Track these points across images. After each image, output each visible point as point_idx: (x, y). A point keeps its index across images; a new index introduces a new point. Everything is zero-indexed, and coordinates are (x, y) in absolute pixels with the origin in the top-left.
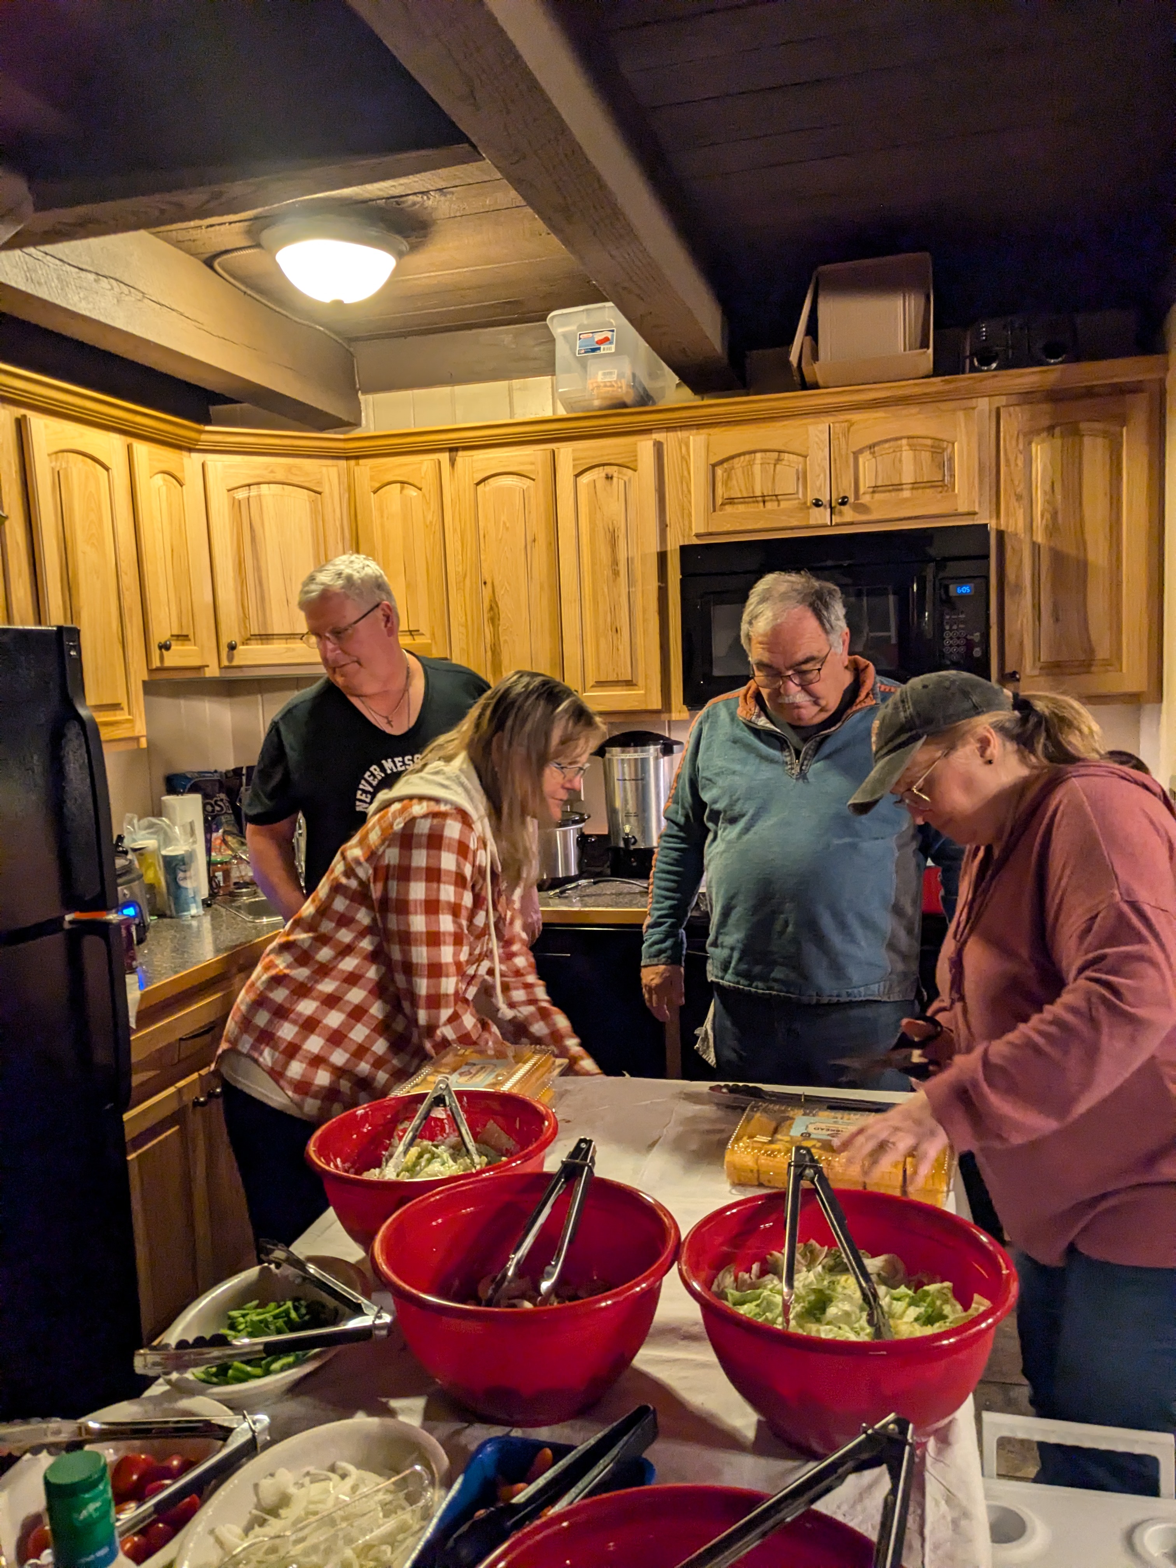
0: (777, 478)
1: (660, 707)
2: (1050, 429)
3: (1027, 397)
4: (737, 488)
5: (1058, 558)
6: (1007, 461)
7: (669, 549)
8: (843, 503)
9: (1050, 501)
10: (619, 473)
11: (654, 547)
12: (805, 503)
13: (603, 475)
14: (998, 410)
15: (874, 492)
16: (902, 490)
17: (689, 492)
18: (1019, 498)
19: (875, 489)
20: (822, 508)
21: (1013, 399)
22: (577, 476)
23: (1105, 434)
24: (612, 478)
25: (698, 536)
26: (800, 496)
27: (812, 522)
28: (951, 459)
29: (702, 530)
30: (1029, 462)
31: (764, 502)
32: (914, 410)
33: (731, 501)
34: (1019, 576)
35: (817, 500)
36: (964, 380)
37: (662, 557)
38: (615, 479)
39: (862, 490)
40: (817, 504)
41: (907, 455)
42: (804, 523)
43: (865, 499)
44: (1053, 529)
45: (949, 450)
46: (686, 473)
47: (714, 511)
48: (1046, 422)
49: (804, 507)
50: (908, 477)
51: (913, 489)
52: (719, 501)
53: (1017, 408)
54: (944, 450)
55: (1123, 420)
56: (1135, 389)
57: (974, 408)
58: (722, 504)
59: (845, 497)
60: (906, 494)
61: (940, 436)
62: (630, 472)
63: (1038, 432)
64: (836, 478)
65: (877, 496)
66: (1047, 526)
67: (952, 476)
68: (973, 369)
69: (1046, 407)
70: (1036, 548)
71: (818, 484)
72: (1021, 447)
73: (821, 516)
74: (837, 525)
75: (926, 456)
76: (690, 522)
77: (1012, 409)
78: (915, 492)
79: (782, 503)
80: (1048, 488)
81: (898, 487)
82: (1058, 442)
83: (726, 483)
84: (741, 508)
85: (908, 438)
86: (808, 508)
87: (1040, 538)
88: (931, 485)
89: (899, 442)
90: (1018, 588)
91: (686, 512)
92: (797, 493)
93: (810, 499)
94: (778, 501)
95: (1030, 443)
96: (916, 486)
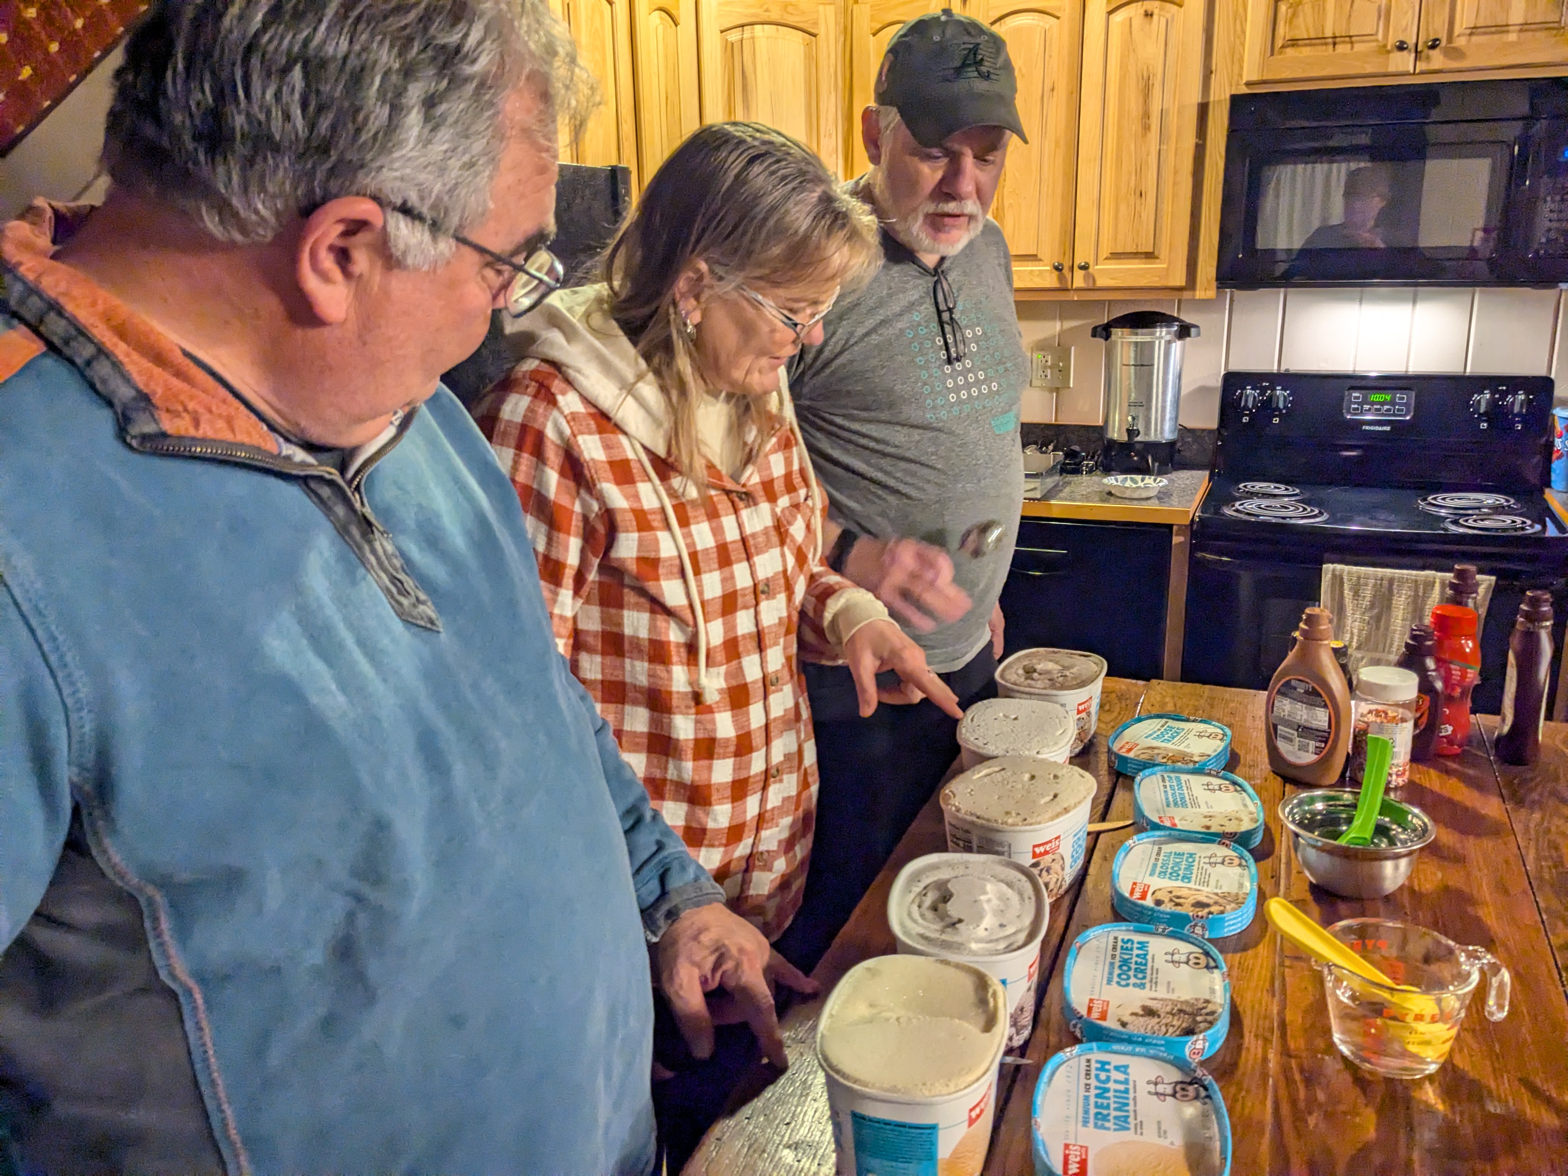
0: (1354, 15)
1: (1184, 283)
4: (1303, 27)
7: (1212, 99)
8: (1433, 47)
10: (1161, 9)
11: (1195, 98)
12: (1385, 46)
13: (1142, 12)
15: (1471, 34)
16: (1508, 32)
17: (1244, 32)
19: (1474, 31)
20: (1405, 53)
22: (1110, 13)
24: (1152, 15)
25: (1248, 84)
26: (1380, 36)
27: (1392, 69)
29: (1255, 78)
31: (1334, 44)
33: (1294, 43)
35: (1402, 42)
37: (1203, 109)
38: (1155, 17)
39: (1457, 31)
40: (1401, 47)
42: (1382, 70)
43: (1461, 42)
46: (1241, 10)
47: (1272, 54)
49: (1384, 50)
50: (1517, 16)
51: (1521, 31)
52: (1279, 43)
58: (1283, 47)
59: (1437, 40)
60: (1512, 37)
62: (1175, 8)
64: (1427, 17)
65: (1474, 39)
71: (1404, 24)
73: (1404, 62)
74: (1422, 73)
76: (1241, 68)
78: (1523, 35)
79: (1356, 45)
81: (1502, 29)
83: (1290, 21)
84: (1306, 51)
86: (1389, 52)
88: (1546, 27)
91: (1237, 56)
92: (1376, 34)
93: (1392, 41)
94: (1352, 43)
96: (1525, 27)
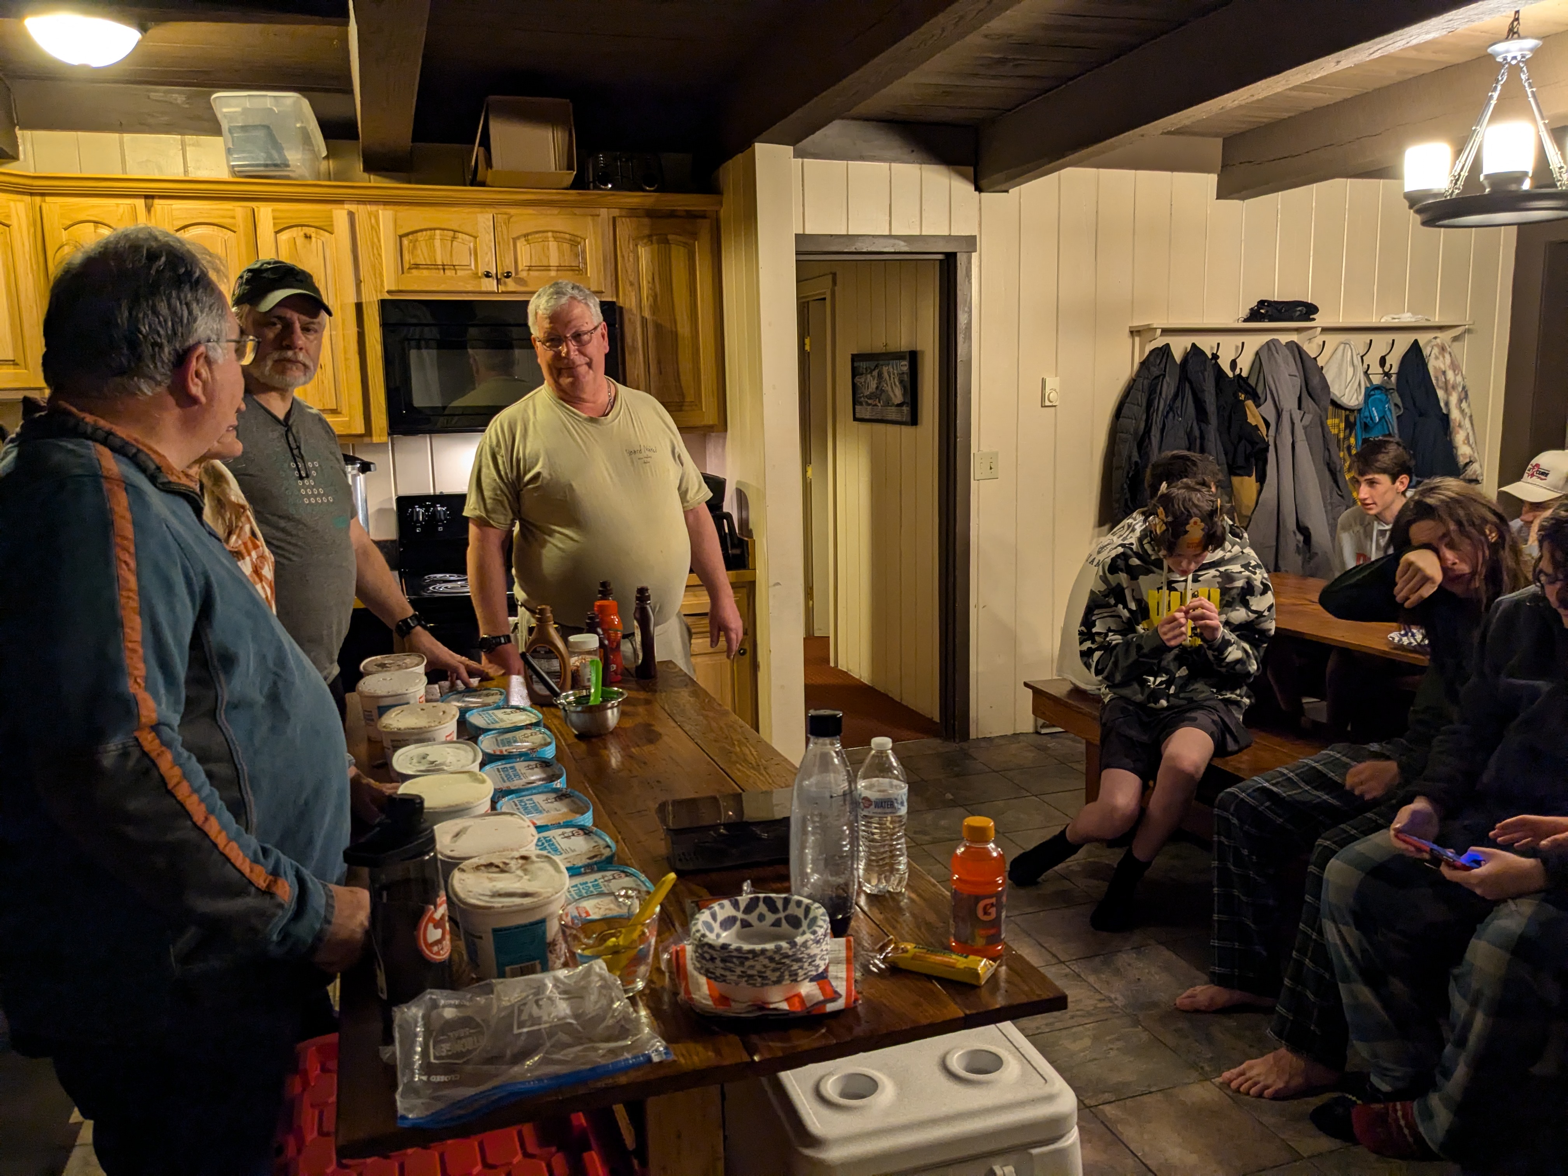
0: (454, 253)
1: (363, 432)
2: (650, 236)
3: (632, 212)
4: (421, 256)
5: (658, 327)
6: (623, 257)
7: (364, 301)
8: (508, 277)
9: (652, 289)
10: (317, 233)
11: (352, 299)
12: (477, 274)
13: (302, 234)
14: (614, 218)
15: (529, 270)
16: (550, 270)
17: (380, 255)
18: (632, 284)
19: (530, 268)
20: (490, 279)
21: (624, 213)
22: (277, 233)
23: (685, 244)
24: (310, 237)
25: (389, 292)
26: (473, 267)
27: (484, 289)
28: (584, 251)
29: (393, 288)
30: (637, 259)
31: (444, 270)
32: (556, 211)
33: (417, 266)
34: (634, 340)
35: (488, 272)
36: (592, 194)
37: (359, 307)
38: (313, 239)
39: (520, 268)
40: (488, 275)
41: (553, 245)
42: (477, 289)
43: (523, 274)
44: (654, 308)
45: (582, 244)
46: (376, 240)
47: (403, 273)
48: (647, 232)
49: (476, 276)
50: (554, 261)
51: (558, 270)
52: (406, 266)
53: (628, 220)
54: (579, 243)
55: (694, 235)
56: (703, 216)
57: (598, 215)
58: (409, 268)
59: (508, 273)
60: (553, 274)
61: (575, 233)
62: (327, 234)
63: (642, 238)
64: (501, 257)
65: (531, 273)
66: (651, 305)
67: (586, 264)
68: (596, 188)
69: (646, 221)
70: (644, 320)
71: (487, 259)
72: (631, 246)
73: (490, 285)
74: (503, 292)
75: (566, 246)
76: (382, 281)
77: (624, 219)
79: (458, 272)
80: (650, 279)
81: (547, 268)
82: (656, 246)
83: (412, 252)
84: (425, 273)
85: (553, 232)
86: (480, 278)
87: (647, 314)
88: (572, 269)
89: (545, 234)
90: (634, 349)
91: (377, 272)
92: (470, 265)
93: (481, 271)
94: (455, 270)
95: (637, 245)
96: (559, 268)
